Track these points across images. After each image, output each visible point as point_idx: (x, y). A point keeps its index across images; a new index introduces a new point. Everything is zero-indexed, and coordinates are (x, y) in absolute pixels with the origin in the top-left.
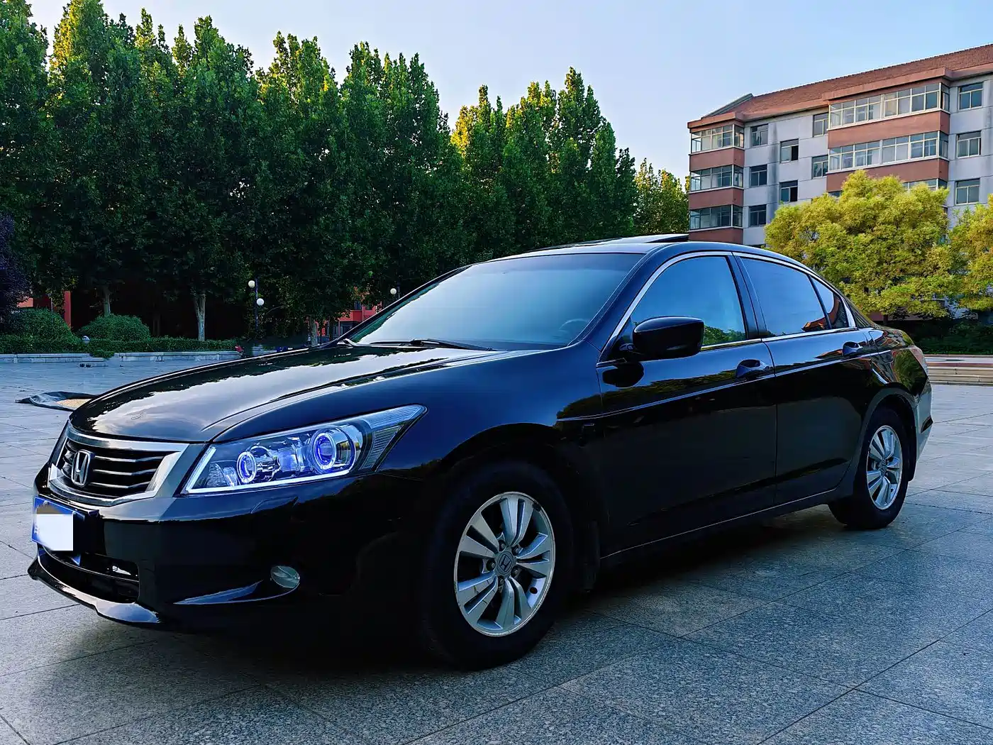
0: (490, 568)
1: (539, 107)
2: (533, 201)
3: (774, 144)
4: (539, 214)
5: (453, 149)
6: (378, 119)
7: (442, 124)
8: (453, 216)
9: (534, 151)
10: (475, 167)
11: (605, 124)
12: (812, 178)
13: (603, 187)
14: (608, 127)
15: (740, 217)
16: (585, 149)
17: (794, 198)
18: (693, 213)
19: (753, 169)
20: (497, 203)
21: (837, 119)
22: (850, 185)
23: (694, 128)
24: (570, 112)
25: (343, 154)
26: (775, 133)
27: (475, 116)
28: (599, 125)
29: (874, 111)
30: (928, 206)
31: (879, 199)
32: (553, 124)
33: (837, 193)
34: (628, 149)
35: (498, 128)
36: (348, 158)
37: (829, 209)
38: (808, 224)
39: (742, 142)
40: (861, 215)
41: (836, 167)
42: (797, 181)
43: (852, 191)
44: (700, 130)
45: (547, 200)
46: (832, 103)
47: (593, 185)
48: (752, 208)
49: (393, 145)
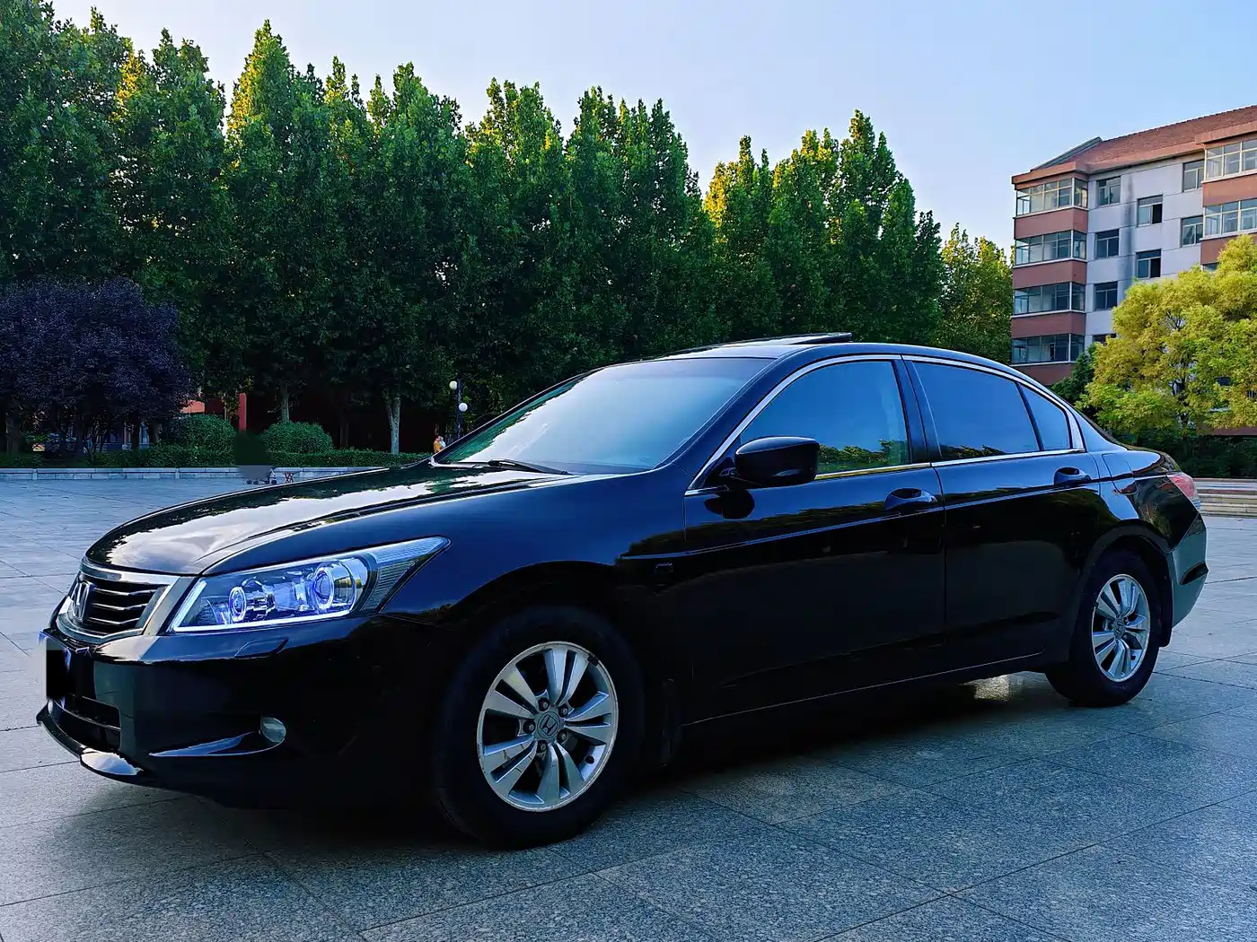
0: (526, 730)
1: (816, 161)
2: (805, 280)
3: (1129, 202)
4: (813, 296)
5: (703, 217)
6: (611, 183)
7: (691, 185)
8: (702, 300)
9: (809, 219)
10: (733, 239)
11: (901, 180)
12: (1181, 247)
13: (897, 261)
14: (905, 187)
15: (1081, 298)
16: (874, 215)
17: (1156, 272)
18: (1018, 294)
19: (1100, 235)
20: (759, 284)
21: (1215, 168)
22: (1229, 255)
23: (1020, 183)
24: (856, 167)
25: (567, 225)
26: (1130, 188)
27: (734, 175)
28: (894, 183)
32: (833, 182)
33: (1213, 266)
34: (931, 212)
35: (763, 188)
36: (572, 231)
37: (1200, 287)
38: (1169, 307)
39: (1084, 201)
40: (1244, 294)
41: (1214, 230)
42: (1160, 250)
43: (1232, 263)
44: (1028, 186)
45: (824, 278)
46: (1209, 146)
47: (884, 259)
48: (1098, 286)
49: (630, 212)
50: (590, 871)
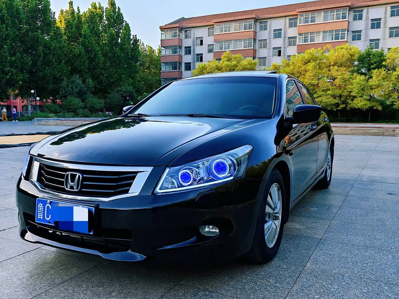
1: (96, 13)
2: (96, 54)
3: (194, 38)
4: (99, 60)
5: (58, 28)
6: (22, 11)
7: (52, 16)
8: (59, 59)
9: (96, 34)
10: (69, 37)
11: (126, 23)
12: (208, 53)
13: (126, 50)
14: (127, 25)
15: (181, 67)
16: (118, 33)
17: (201, 61)
18: (162, 64)
19: (186, 47)
20: (80, 55)
21: (217, 30)
22: (224, 57)
23: (162, 29)
24: (111, 17)
25: (4, 26)
26: (194, 34)
27: (68, 14)
28: (123, 24)
29: (230, 28)
30: (252, 66)
31: (234, 63)
32: (103, 21)
33: (220, 59)
34: (136, 35)
35: (78, 20)
36: (7, 28)
37: (217, 66)
38: (210, 71)
39: (181, 37)
40: (229, 68)
41: (217, 49)
42: (202, 54)
43: (225, 59)
44: (165, 30)
45: (102, 54)
46: (216, 23)
47: (122, 49)
48: (186, 63)
49: (28, 24)
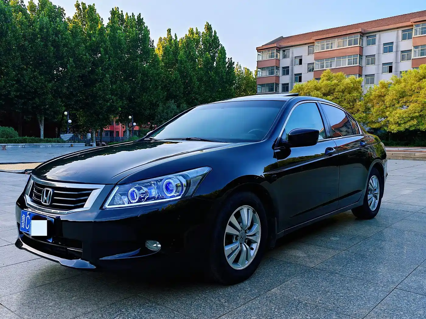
1: (193, 38)
2: (191, 79)
3: (292, 58)
4: (194, 84)
5: (156, 55)
6: (123, 42)
7: (151, 44)
8: (156, 85)
9: (192, 59)
10: (166, 63)
11: (221, 47)
12: (308, 73)
13: (221, 74)
14: (223, 48)
15: (278, 88)
16: (213, 57)
17: (300, 81)
18: (258, 86)
19: (283, 68)
20: (175, 80)
21: (318, 48)
22: (324, 76)
23: (259, 50)
24: (207, 41)
25: (107, 56)
26: (293, 53)
27: (166, 42)
28: (219, 47)
29: (333, 45)
30: (355, 85)
31: (335, 81)
32: (199, 46)
33: (318, 79)
34: (231, 58)
35: (175, 47)
36: (109, 58)
37: (315, 86)
38: (307, 92)
39: (279, 57)
40: (329, 88)
41: (317, 68)
42: (301, 73)
43: (325, 78)
44: (261, 51)
45: (197, 79)
46: (316, 41)
47: (217, 73)
48: (283, 84)
49: (128, 52)
50: (269, 291)
